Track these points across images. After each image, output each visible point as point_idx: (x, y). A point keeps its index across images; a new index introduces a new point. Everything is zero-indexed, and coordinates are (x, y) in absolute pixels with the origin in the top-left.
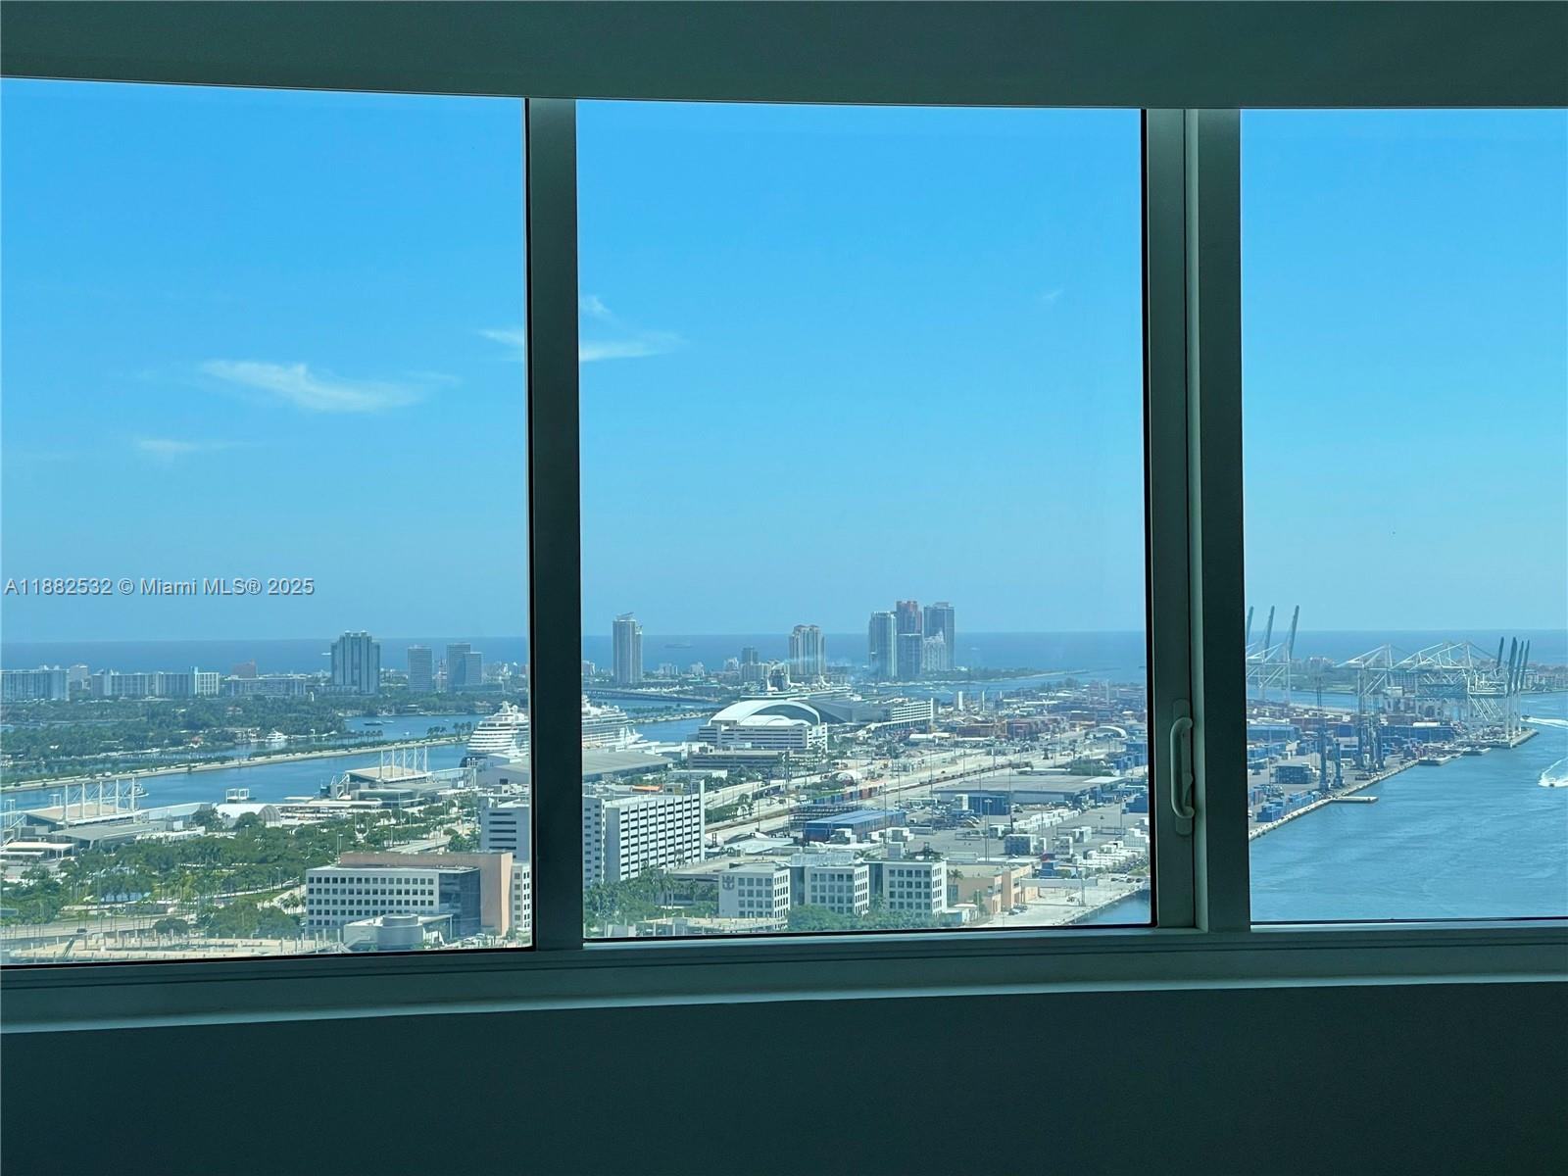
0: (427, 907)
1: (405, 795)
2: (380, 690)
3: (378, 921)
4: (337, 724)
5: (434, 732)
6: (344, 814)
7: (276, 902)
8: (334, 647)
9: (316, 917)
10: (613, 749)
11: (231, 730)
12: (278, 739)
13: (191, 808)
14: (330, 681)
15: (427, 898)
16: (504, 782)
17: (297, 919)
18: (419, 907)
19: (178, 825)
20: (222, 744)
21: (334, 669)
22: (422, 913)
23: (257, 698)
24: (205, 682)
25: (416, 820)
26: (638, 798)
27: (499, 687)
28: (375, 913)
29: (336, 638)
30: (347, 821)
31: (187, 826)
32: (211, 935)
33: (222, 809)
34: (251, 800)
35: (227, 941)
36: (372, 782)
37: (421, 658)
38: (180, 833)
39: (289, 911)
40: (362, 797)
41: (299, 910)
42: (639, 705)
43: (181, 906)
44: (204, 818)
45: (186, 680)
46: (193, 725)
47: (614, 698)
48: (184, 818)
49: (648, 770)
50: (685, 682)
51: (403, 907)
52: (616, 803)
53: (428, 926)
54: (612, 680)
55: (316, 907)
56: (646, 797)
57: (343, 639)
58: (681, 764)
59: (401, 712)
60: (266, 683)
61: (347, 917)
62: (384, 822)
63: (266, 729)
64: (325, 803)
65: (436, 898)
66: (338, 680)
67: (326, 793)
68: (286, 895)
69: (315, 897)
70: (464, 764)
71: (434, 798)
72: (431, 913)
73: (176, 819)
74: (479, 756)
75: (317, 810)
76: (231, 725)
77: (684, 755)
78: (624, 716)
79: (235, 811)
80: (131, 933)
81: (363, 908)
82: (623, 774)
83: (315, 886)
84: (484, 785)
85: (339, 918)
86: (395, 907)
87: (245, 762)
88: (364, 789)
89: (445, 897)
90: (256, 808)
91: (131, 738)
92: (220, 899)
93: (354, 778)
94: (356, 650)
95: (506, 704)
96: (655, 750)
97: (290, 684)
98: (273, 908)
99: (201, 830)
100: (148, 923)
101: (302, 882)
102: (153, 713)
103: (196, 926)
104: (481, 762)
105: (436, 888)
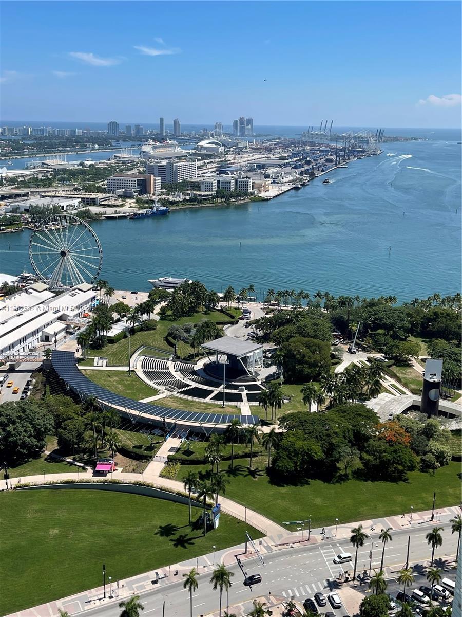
0: (134, 187)
1: (127, 161)
2: (119, 135)
3: (123, 190)
4: (110, 143)
5: (133, 146)
6: (113, 165)
7: (100, 184)
8: (108, 125)
9: (109, 188)
10: (174, 151)
11: (86, 144)
12: (97, 146)
13: (79, 162)
14: (108, 133)
15: (134, 185)
16: (150, 158)
17: (105, 188)
18: (132, 187)
19: (76, 166)
20: (84, 147)
21: (108, 130)
22: (133, 188)
23: (91, 136)
24: (79, 132)
25: (130, 167)
26: (182, 163)
27: (147, 135)
28: (123, 188)
29: (109, 122)
30: (114, 166)
31: (78, 166)
32: (86, 192)
33: (85, 162)
34: (92, 161)
35: (90, 193)
36: (119, 158)
37: (129, 128)
38: (76, 168)
39: (103, 187)
40: (117, 161)
41: (105, 186)
42: (180, 141)
43: (78, 185)
44: (81, 164)
45: (74, 131)
46: (77, 142)
47: (174, 139)
48: (77, 164)
49: (183, 156)
50: (190, 136)
51: (129, 187)
52: (177, 164)
53: (135, 192)
54: (173, 135)
55: (109, 186)
56: (184, 163)
57: (110, 123)
58: (191, 155)
59: (125, 141)
60: (92, 133)
61: (116, 189)
62: (122, 167)
63: (94, 144)
64: (109, 162)
65: (136, 185)
66: (110, 132)
67: (109, 160)
68: (102, 183)
69: (109, 183)
70: (140, 154)
71: (134, 162)
72: (135, 189)
73: (75, 164)
74: (144, 152)
75: (107, 163)
76: (85, 142)
77: (191, 153)
78: (177, 143)
79: (89, 163)
80: (68, 191)
81: (120, 187)
82: (177, 157)
83: (109, 181)
84: (146, 159)
85: (115, 189)
86: (127, 187)
87: (89, 152)
88: (118, 159)
89: (138, 185)
90: (93, 163)
91: (63, 145)
92: (87, 183)
93: (115, 156)
94: (113, 126)
95: (150, 140)
96: (184, 152)
97: (98, 133)
98: (99, 186)
99: (81, 167)
100: (72, 188)
101: (106, 180)
102: (68, 139)
103: (82, 190)
104: (144, 153)
105: (136, 182)
